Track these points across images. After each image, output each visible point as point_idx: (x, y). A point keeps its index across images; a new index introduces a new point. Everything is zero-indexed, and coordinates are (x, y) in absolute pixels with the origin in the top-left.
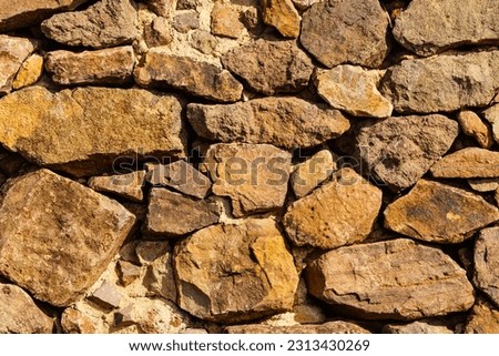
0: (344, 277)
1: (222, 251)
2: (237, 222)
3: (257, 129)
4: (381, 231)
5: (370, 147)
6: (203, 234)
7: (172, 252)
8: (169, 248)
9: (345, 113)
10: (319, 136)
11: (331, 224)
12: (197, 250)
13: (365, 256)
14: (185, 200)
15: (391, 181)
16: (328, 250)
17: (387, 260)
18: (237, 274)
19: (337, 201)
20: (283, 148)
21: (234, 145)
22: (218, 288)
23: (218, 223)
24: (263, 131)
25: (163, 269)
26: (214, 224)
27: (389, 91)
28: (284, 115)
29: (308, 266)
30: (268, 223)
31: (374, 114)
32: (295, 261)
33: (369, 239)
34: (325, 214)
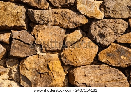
0: (82, 77)
1: (37, 65)
2: (44, 54)
3: (53, 20)
4: (97, 61)
5: (94, 31)
6: (31, 58)
7: (19, 64)
8: (18, 62)
9: (86, 16)
10: (76, 25)
11: (78, 58)
12: (28, 64)
13: (90, 70)
14: (25, 45)
15: (101, 43)
16: (77, 67)
17: (98, 72)
18: (42, 73)
19: (81, 49)
20: (63, 28)
21: (44, 26)
22: (35, 78)
23: (36, 54)
24: (55, 21)
25: (15, 70)
26: (35, 54)
27: (103, 9)
28: (64, 16)
29: (69, 72)
30: (56, 55)
31: (97, 18)
32: (64, 70)
33: (92, 64)
34: (76, 54)
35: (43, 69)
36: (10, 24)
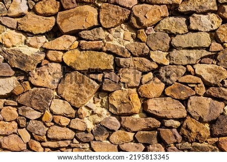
0: (153, 106)
1: (122, 97)
2: (126, 89)
3: (133, 65)
4: (164, 95)
5: (163, 73)
6: (117, 92)
7: (108, 96)
9: (157, 63)
10: (149, 69)
11: (151, 92)
12: (115, 96)
13: (159, 101)
14: (113, 82)
16: (150, 99)
17: (165, 102)
18: (125, 103)
19: (153, 86)
20: (140, 71)
21: (127, 69)
22: (119, 106)
23: (121, 89)
24: (135, 66)
25: (106, 100)
27: (169, 58)
28: (141, 62)
29: (144, 102)
30: (134, 90)
31: (164, 64)
32: (140, 101)
33: (160, 97)
34: (149, 89)
35: (126, 100)
36: (103, 68)
